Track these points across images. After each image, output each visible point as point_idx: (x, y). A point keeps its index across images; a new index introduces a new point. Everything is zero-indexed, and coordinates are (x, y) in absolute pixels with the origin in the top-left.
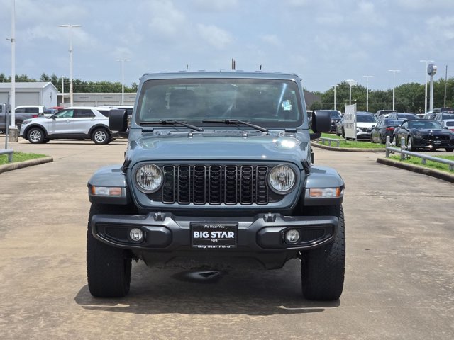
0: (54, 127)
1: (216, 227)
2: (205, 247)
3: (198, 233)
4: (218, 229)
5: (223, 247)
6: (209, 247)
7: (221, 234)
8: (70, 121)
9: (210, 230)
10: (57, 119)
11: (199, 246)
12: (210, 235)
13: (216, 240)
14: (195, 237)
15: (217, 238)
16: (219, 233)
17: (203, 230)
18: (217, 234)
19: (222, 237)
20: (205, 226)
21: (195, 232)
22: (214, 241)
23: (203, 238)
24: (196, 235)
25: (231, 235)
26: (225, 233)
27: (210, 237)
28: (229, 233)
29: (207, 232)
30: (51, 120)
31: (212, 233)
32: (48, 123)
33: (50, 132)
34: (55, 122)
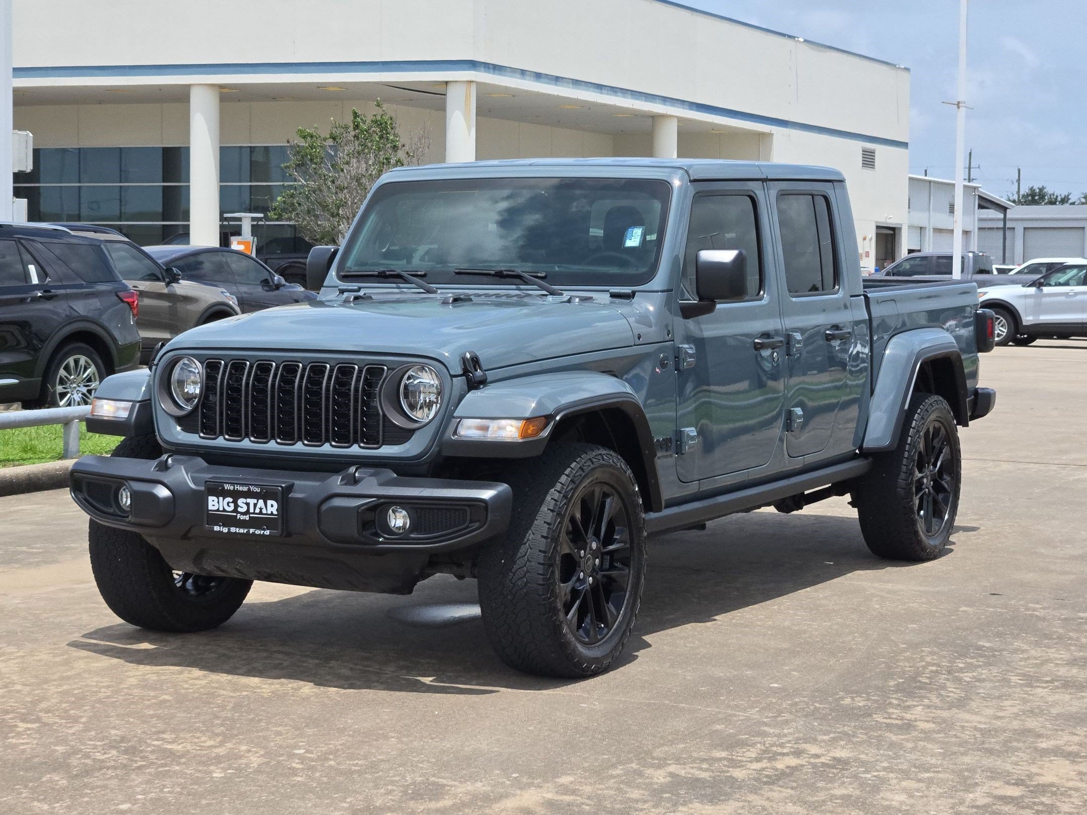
0: (1039, 308)
1: (245, 489)
2: (225, 530)
3: (215, 498)
4: (248, 494)
5: (258, 532)
6: (233, 530)
7: (255, 505)
8: (1076, 294)
9: (236, 495)
10: (1046, 289)
11: (216, 528)
12: (236, 506)
13: (247, 518)
14: (210, 507)
15: (247, 512)
16: (252, 501)
17: (224, 494)
18: (248, 504)
19: (257, 511)
20: (227, 487)
21: (211, 498)
22: (243, 517)
23: (224, 510)
24: (214, 503)
25: (272, 507)
26: (261, 503)
27: (235, 510)
28: (270, 502)
29: (231, 500)
30: (1033, 290)
31: (241, 502)
32: (1026, 297)
33: (1028, 319)
34: (1041, 295)
